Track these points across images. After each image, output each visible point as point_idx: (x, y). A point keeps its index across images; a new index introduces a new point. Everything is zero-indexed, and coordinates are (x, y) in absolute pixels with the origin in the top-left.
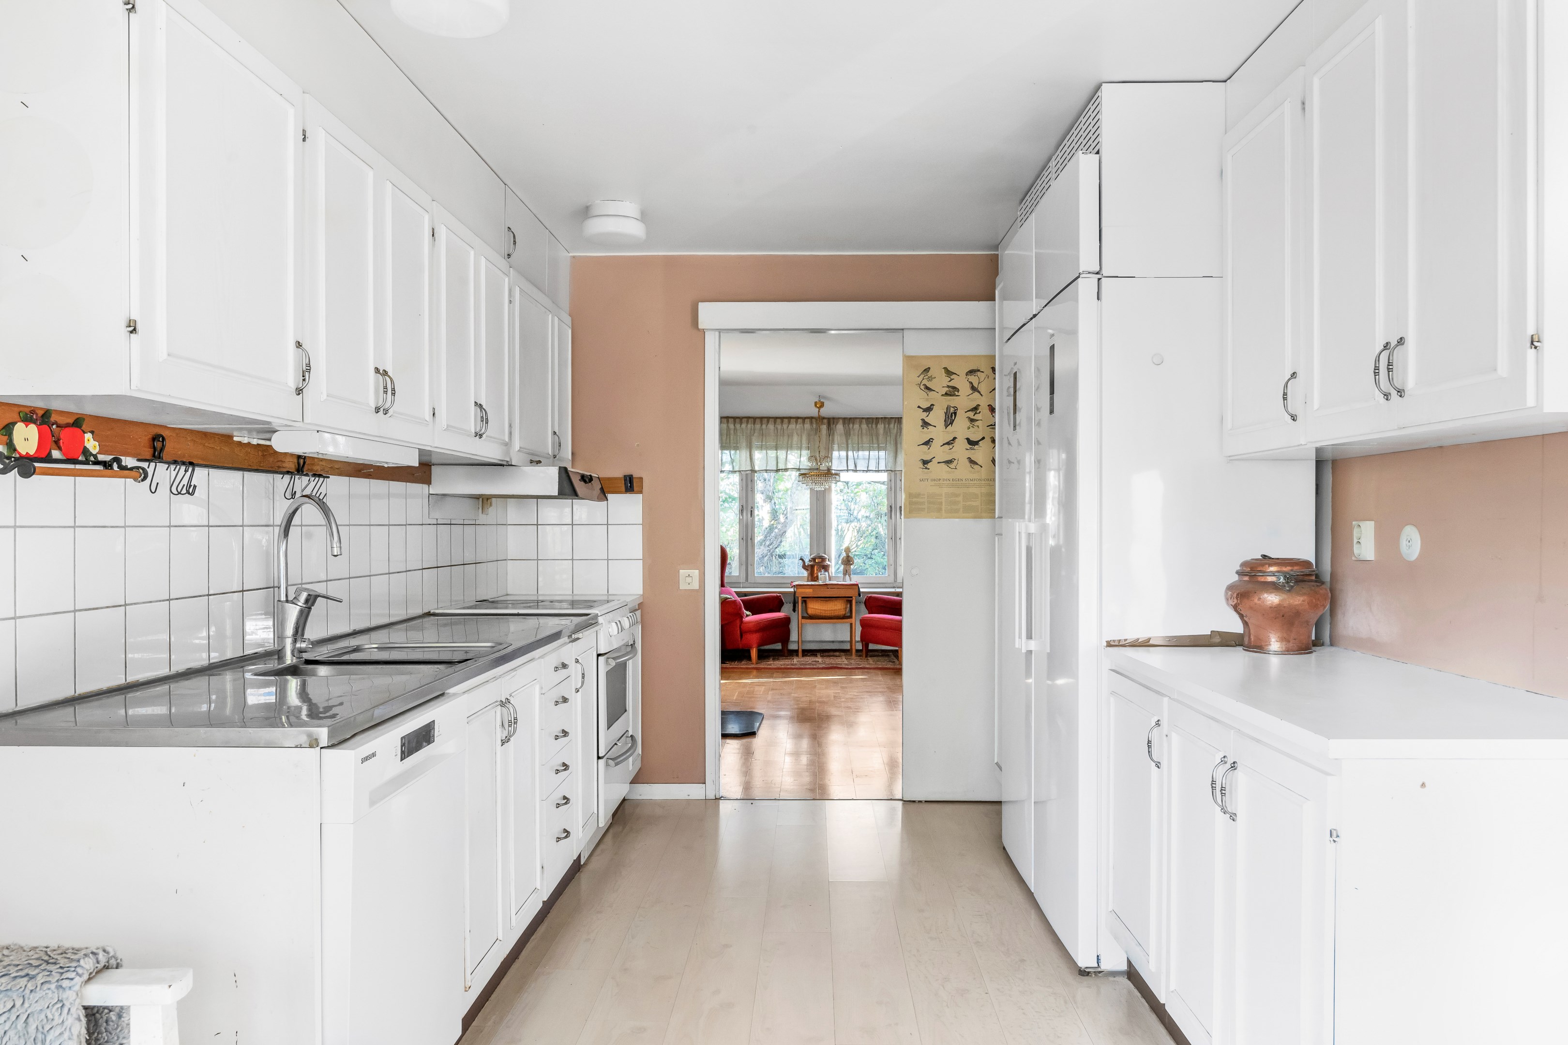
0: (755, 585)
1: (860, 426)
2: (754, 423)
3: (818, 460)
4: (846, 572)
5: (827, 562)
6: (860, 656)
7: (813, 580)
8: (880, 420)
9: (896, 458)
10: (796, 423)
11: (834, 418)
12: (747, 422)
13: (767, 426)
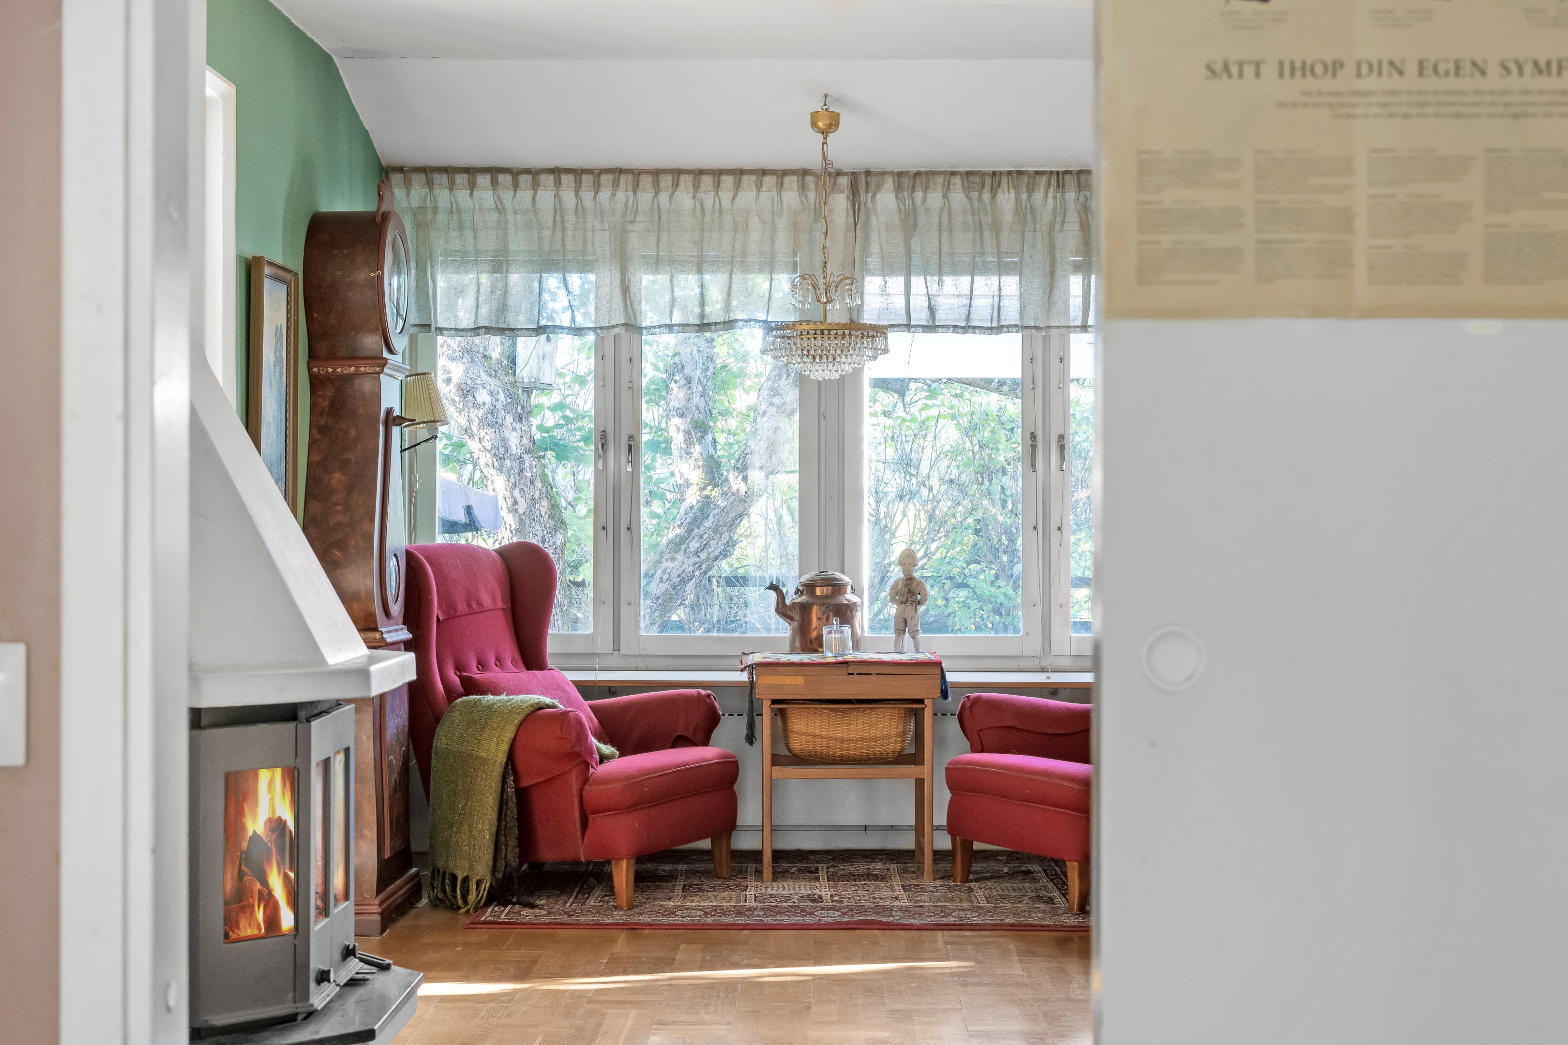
0: (640, 662)
1: (945, 196)
2: (636, 188)
3: (822, 287)
4: (903, 625)
5: (850, 597)
6: (946, 876)
7: (805, 649)
8: (1004, 180)
9: (1050, 291)
10: (759, 185)
11: (868, 173)
12: (616, 185)
13: (672, 195)
